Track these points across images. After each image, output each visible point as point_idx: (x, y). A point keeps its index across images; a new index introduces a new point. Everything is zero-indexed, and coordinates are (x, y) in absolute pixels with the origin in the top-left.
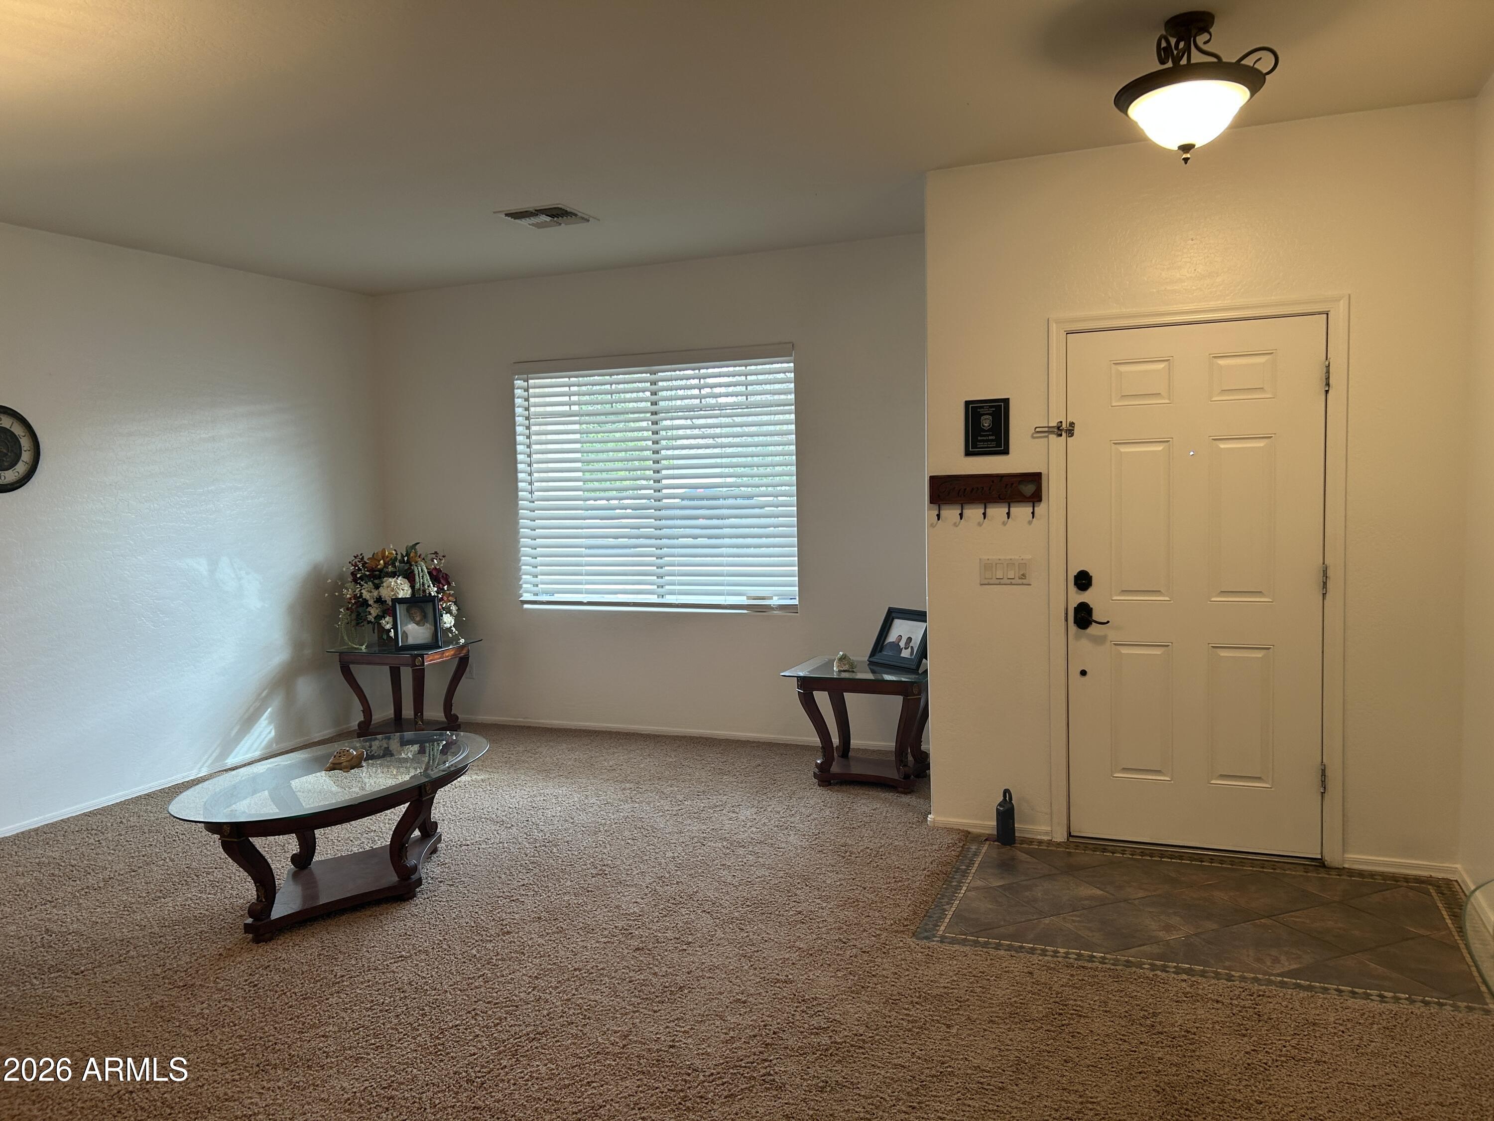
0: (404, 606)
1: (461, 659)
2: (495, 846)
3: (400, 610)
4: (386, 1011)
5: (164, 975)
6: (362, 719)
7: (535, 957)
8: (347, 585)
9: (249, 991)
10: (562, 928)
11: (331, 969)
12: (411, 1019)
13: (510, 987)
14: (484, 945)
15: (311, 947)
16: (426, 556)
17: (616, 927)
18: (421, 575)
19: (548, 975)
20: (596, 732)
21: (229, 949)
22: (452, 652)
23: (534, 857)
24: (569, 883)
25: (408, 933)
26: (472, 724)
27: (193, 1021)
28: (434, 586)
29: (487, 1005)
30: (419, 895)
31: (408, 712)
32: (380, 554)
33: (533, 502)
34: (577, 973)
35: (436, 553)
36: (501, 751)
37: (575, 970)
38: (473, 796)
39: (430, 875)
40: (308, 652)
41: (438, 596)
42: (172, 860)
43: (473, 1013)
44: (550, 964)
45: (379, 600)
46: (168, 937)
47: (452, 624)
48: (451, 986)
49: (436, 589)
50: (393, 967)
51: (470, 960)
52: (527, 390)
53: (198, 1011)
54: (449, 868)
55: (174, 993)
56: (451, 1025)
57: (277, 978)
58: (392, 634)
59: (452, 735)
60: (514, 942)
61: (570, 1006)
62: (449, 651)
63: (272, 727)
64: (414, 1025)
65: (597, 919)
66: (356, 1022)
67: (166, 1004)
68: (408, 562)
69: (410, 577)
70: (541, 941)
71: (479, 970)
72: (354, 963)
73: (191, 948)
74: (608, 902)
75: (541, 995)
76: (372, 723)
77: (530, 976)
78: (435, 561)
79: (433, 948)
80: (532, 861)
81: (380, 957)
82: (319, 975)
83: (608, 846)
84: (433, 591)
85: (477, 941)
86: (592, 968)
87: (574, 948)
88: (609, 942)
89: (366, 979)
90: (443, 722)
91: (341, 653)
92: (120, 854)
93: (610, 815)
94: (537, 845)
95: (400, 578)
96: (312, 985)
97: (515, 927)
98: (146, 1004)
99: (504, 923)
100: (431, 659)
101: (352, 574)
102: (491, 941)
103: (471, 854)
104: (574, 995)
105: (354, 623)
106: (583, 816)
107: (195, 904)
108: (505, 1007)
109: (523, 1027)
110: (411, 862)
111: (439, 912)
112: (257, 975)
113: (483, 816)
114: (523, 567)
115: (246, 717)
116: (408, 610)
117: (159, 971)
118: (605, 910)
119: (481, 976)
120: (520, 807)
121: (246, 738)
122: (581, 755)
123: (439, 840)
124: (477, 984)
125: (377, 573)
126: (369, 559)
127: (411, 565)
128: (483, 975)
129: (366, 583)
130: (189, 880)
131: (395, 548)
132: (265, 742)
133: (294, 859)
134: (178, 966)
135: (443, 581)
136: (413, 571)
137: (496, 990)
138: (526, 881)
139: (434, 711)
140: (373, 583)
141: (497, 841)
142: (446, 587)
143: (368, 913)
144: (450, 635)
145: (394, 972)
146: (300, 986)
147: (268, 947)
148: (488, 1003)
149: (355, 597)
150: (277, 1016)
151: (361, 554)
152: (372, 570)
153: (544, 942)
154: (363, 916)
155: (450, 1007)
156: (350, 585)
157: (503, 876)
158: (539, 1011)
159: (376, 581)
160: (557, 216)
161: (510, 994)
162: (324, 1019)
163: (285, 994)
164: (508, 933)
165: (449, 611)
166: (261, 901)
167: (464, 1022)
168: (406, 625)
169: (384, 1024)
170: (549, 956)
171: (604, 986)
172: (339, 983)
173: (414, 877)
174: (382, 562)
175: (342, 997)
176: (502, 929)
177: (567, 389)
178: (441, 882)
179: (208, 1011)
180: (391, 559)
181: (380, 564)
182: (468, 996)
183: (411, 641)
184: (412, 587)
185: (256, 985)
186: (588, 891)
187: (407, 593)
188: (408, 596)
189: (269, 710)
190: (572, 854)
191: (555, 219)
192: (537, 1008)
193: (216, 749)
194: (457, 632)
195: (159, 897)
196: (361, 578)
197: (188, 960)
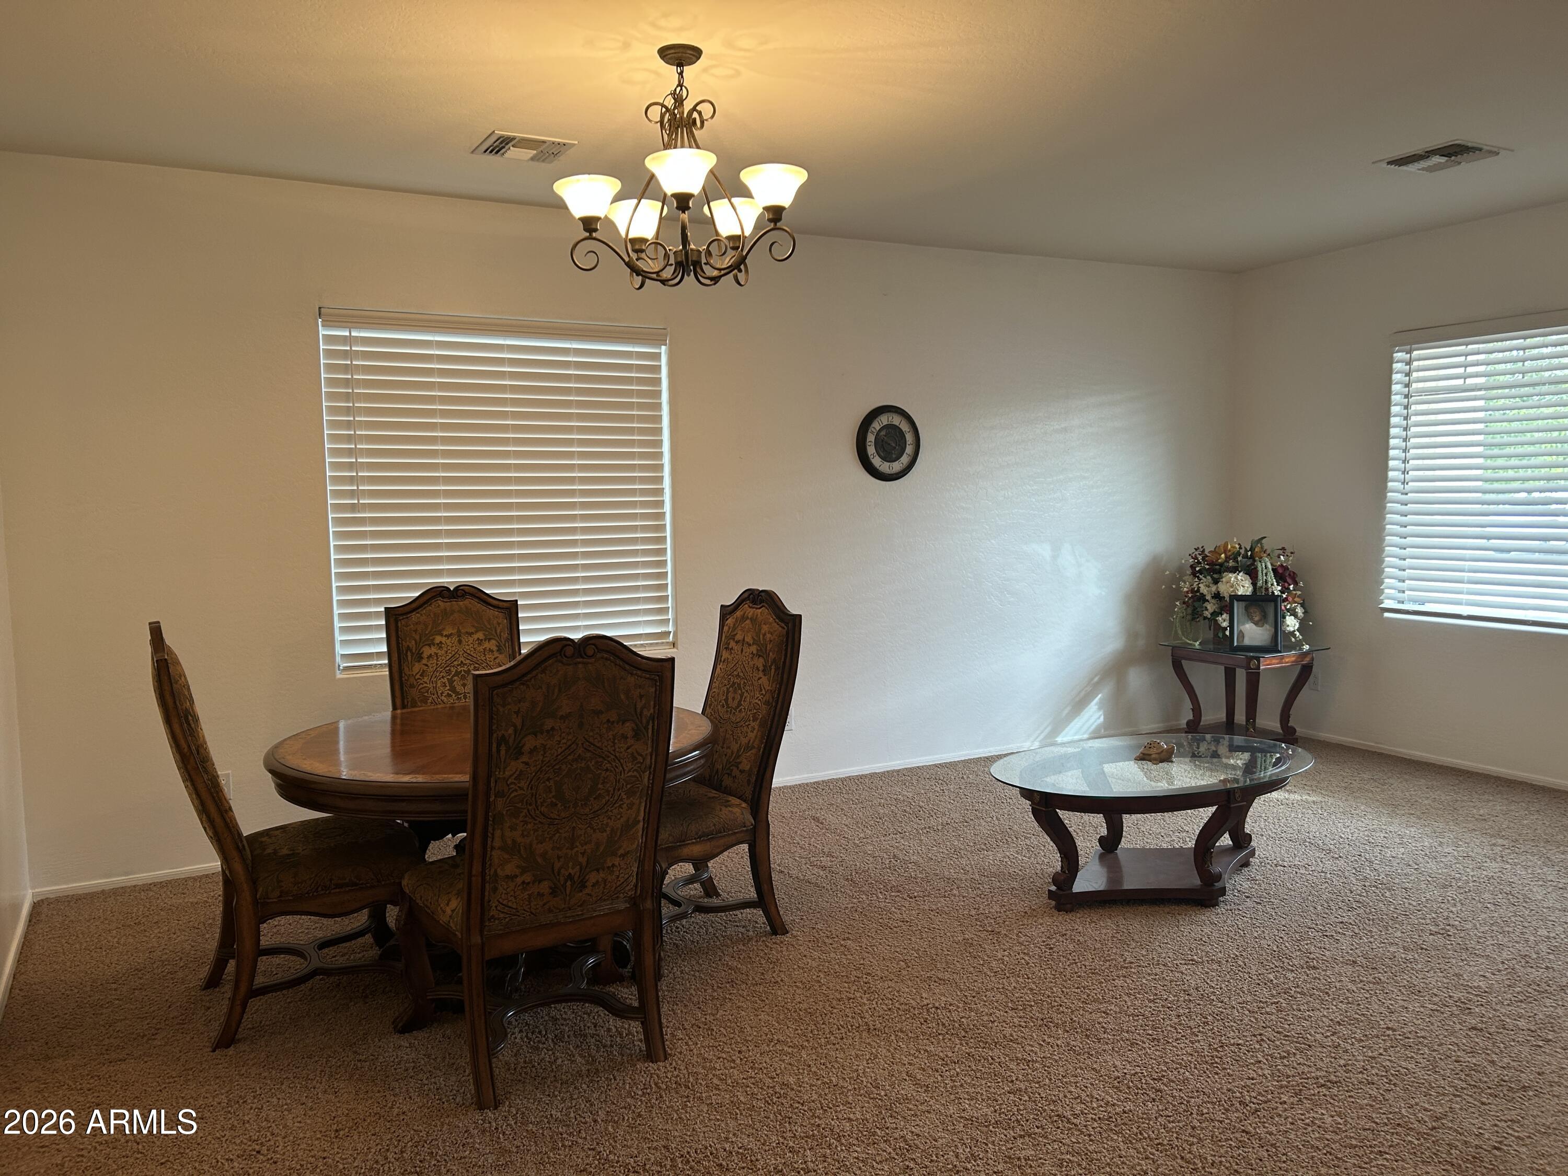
0: (1243, 604)
1: (1304, 666)
2: (1315, 874)
3: (1238, 607)
4: (1168, 1008)
5: (977, 917)
6: (1191, 717)
7: (1342, 1002)
8: (1185, 578)
9: (1045, 952)
10: (1380, 979)
11: (1122, 953)
12: (1192, 1024)
13: (1306, 1024)
14: (1284, 973)
15: (1106, 927)
16: (1273, 551)
17: (1450, 997)
18: (1264, 572)
19: (1353, 1024)
20: (1468, 772)
21: (1034, 910)
22: (1293, 659)
23: (1360, 896)
24: (1399, 934)
25: (1204, 939)
26: (1313, 740)
27: (994, 964)
28: (1278, 585)
29: (1275, 1034)
30: (1222, 905)
31: (1240, 717)
32: (1222, 548)
33: (1407, 494)
34: (1390, 1032)
35: (1283, 549)
36: (1341, 775)
37: (1388, 1028)
38: (1300, 816)
39: (1237, 887)
40: (1141, 642)
41: (1281, 596)
42: (998, 819)
43: (1259, 1037)
44: (1358, 1014)
45: (1217, 596)
46: (985, 886)
47: (1296, 628)
48: (1239, 1003)
49: (1279, 588)
50: (1183, 968)
51: (1266, 984)
52: (1409, 363)
53: (1000, 956)
54: (1260, 885)
55: (982, 936)
56: (1232, 1041)
57: (1071, 947)
58: (1227, 633)
59: (1288, 748)
60: (1319, 979)
61: (1374, 1065)
62: (1290, 657)
63: (1101, 713)
64: (1194, 1030)
65: (1427, 981)
66: (1137, 1009)
67: (975, 943)
68: (1252, 557)
69: (1252, 573)
70: (1350, 986)
71: (1273, 996)
72: (1145, 953)
73: (1003, 900)
74: (1446, 967)
75: (1341, 1042)
76: (1201, 724)
77: (1331, 1020)
78: (1282, 557)
79: (1227, 961)
80: (1357, 900)
81: (1171, 955)
82: (1109, 955)
83: (1458, 904)
84: (1277, 589)
85: (1276, 967)
86: (1410, 1032)
87: (1392, 1005)
88: (1437, 1011)
89: (1154, 972)
90: (1278, 734)
91: (1174, 648)
92: (958, 805)
93: (1468, 870)
94: (1367, 884)
95: (1241, 574)
96: (1101, 963)
97: (1323, 963)
98: (959, 938)
99: (1312, 956)
100: (1268, 663)
101: (1191, 566)
102: (1292, 971)
103: (1286, 876)
104: (1381, 1054)
105: (1189, 617)
106: (1432, 865)
107: (1011, 862)
108: (1296, 1042)
109: (1313, 1069)
110: (1216, 868)
111: (1240, 927)
112: (1054, 940)
113: (1308, 840)
114: (1386, 570)
115: (1077, 699)
116: (1246, 608)
117: (973, 912)
118: (1440, 974)
119: (1275, 1003)
120: (1353, 838)
121: (1076, 720)
122: (1443, 795)
123: (1252, 853)
124: (1268, 1010)
125: (1218, 567)
126: (1210, 552)
127: (1255, 561)
128: (1277, 1003)
129: (1205, 577)
130: (1009, 840)
131: (1238, 541)
132: (1093, 727)
133: (1101, 840)
134: (989, 912)
135: (1289, 580)
136: (1256, 568)
137: (1289, 1023)
138: (1345, 919)
139: (1268, 719)
140: (1212, 577)
141: (1319, 869)
142: (1291, 587)
143: (1167, 910)
144: (1293, 639)
145: (1182, 973)
146: (1091, 960)
147: (1068, 917)
148: (1277, 1032)
149: (1192, 591)
150: (1066, 981)
151: (1202, 547)
152: (1212, 564)
153: (1355, 989)
154: (1161, 912)
155: (1235, 1025)
156: (1189, 578)
157: (1319, 908)
158: (1336, 1059)
159: (1215, 576)
160: (1456, 154)
161: (1304, 1031)
162: (1107, 998)
163: (1076, 963)
164: (1314, 968)
165: (1294, 614)
166: (1064, 872)
167: (1247, 1043)
168: (1244, 624)
169: (1163, 1019)
170: (1359, 1005)
171: (1422, 1056)
172: (1127, 968)
173: (1218, 885)
174: (1223, 556)
175: (1128, 982)
176: (1307, 962)
177: (1462, 359)
178: (1248, 897)
179: (1008, 959)
180: (1233, 553)
181: (1220, 558)
182: (1256, 1019)
183: (1247, 642)
184: (1254, 584)
185: (1051, 948)
186: (1422, 949)
187: (1247, 591)
188: (1248, 594)
189: (1100, 695)
190: (1410, 904)
191: (1453, 158)
192: (1333, 1055)
193: (1048, 726)
194: (1301, 637)
195: (983, 849)
196: (1200, 572)
197: (998, 910)
